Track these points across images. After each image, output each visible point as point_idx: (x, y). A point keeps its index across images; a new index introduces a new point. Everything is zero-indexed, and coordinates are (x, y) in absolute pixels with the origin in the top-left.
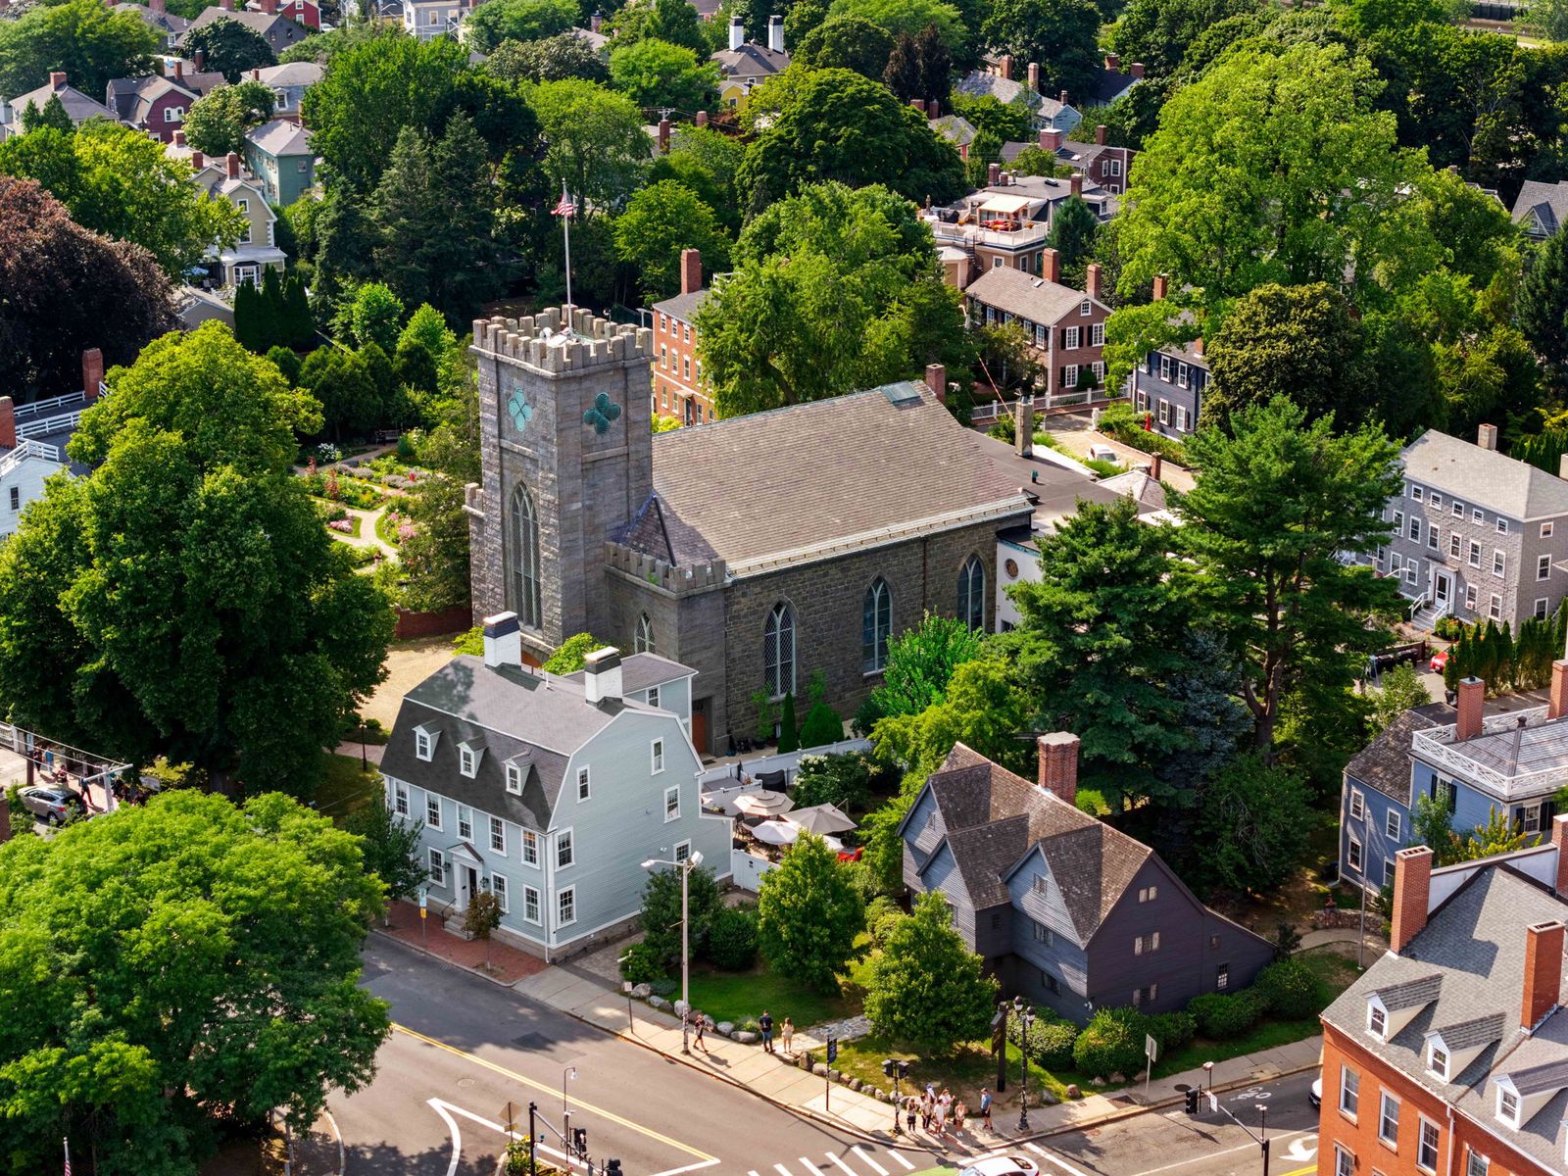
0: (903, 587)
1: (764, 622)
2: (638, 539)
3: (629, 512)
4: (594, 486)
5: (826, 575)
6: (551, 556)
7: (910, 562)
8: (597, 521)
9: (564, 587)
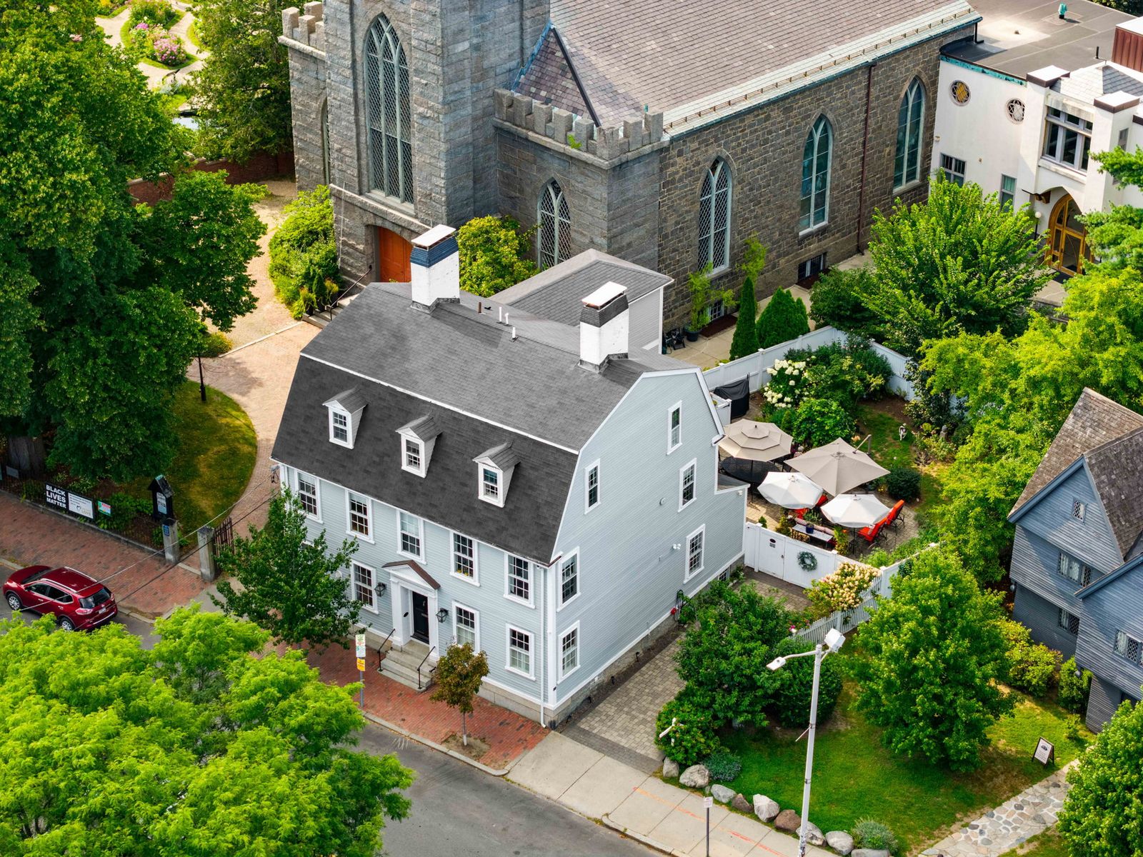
0: (844, 124)
1: (700, 184)
2: (537, 83)
3: (522, 49)
4: (482, 18)
5: (768, 118)
6: (429, 113)
7: (853, 93)
8: (486, 64)
9: (448, 152)
